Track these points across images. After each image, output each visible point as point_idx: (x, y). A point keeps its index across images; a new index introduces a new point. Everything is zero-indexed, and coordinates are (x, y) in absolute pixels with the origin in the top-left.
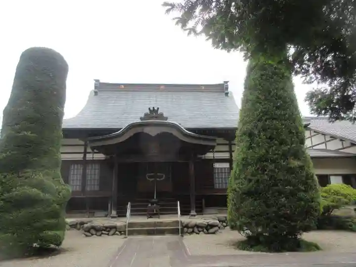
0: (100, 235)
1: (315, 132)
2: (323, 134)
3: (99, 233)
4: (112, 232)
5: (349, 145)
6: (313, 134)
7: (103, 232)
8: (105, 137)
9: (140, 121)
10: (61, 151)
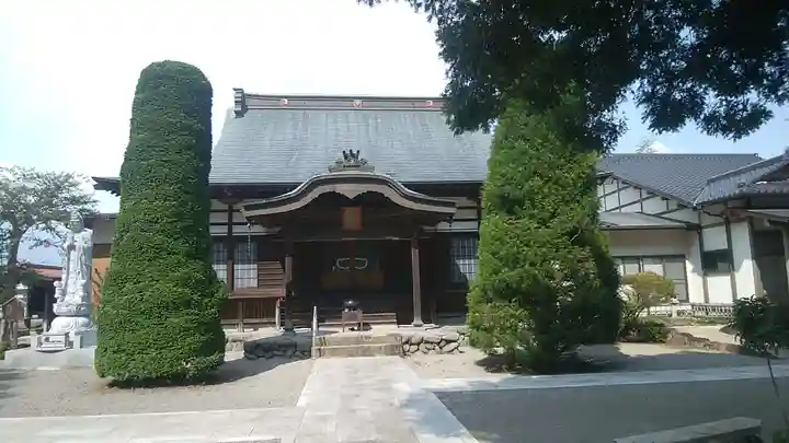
0: (271, 357)
1: (623, 183)
2: (636, 188)
3: (267, 355)
4: (290, 352)
5: (675, 207)
6: (621, 186)
7: (275, 352)
8: (274, 199)
9: (328, 173)
10: (212, 221)
